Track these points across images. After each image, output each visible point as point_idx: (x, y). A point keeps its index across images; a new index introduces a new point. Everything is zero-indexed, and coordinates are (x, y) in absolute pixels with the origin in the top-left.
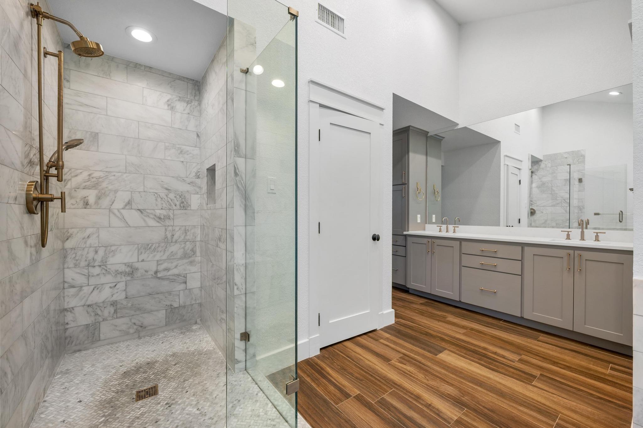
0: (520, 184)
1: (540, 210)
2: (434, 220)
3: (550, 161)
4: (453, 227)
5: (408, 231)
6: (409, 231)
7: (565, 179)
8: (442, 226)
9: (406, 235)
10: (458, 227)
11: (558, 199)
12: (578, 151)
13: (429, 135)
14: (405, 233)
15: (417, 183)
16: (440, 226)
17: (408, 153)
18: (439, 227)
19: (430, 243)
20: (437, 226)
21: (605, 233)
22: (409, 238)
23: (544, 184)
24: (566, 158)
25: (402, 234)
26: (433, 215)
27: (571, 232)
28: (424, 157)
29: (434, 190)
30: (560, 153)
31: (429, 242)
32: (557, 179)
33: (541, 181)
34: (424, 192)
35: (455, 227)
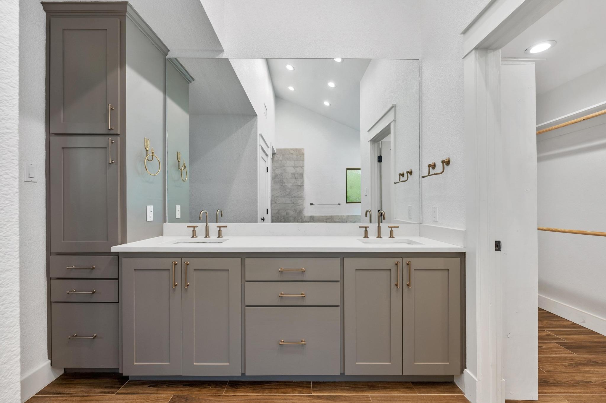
0: (267, 172)
1: (274, 201)
2: (178, 215)
3: (281, 155)
4: (218, 227)
5: (124, 242)
6: (126, 243)
7: (291, 173)
8: (197, 227)
9: (117, 254)
10: (226, 227)
11: (287, 190)
12: (300, 149)
13: (170, 55)
14: (114, 249)
15: (145, 141)
16: (194, 227)
17: (123, 65)
18: (192, 229)
19: (179, 267)
20: (188, 227)
21: (398, 227)
22: (125, 261)
23: (277, 176)
24: (292, 154)
25: (110, 252)
26: (177, 206)
27: (369, 227)
28: (160, 95)
29: (179, 162)
30: (288, 149)
31: (176, 264)
32: (286, 173)
33: (275, 173)
34: (161, 159)
35: (220, 227)
